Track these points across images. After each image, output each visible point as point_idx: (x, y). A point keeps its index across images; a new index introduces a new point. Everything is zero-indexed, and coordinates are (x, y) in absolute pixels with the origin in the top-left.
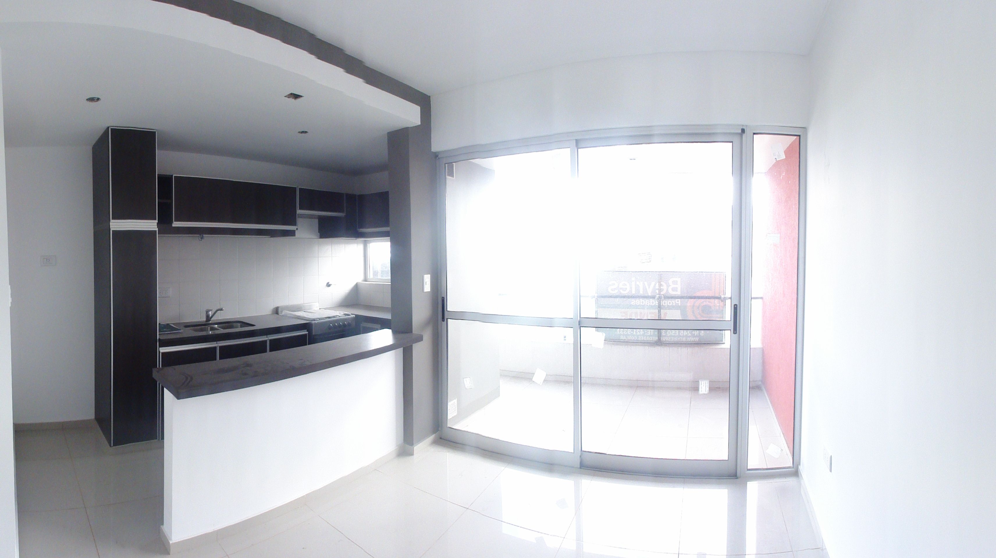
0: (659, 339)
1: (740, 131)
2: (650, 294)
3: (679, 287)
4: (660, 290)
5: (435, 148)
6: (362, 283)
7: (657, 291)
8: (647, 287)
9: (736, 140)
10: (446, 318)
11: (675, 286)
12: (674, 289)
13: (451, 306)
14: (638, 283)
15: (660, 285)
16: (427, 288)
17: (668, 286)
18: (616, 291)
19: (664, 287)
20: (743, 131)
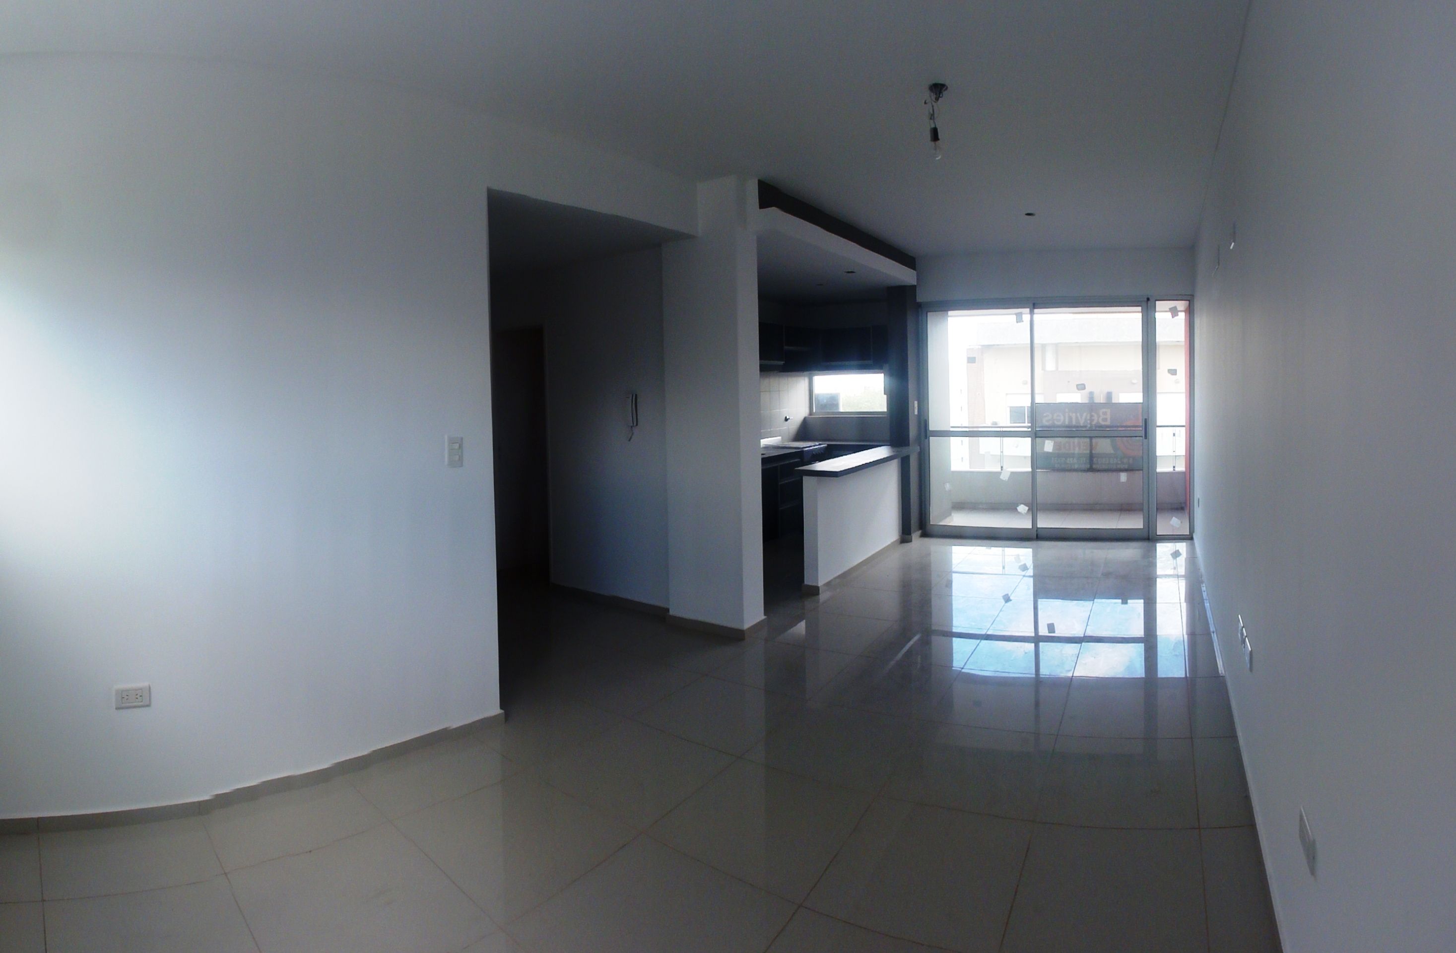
0: (1091, 466)
1: (1146, 300)
2: (1082, 425)
3: (1108, 417)
4: (1092, 420)
5: (919, 300)
6: (809, 418)
7: (1089, 422)
8: (1079, 418)
9: (1144, 304)
10: (928, 436)
11: (1105, 417)
12: (1105, 420)
13: (932, 427)
14: (1071, 414)
15: (1092, 416)
16: (916, 413)
17: (1099, 417)
18: (1051, 422)
19: (1095, 418)
20: (1148, 299)
